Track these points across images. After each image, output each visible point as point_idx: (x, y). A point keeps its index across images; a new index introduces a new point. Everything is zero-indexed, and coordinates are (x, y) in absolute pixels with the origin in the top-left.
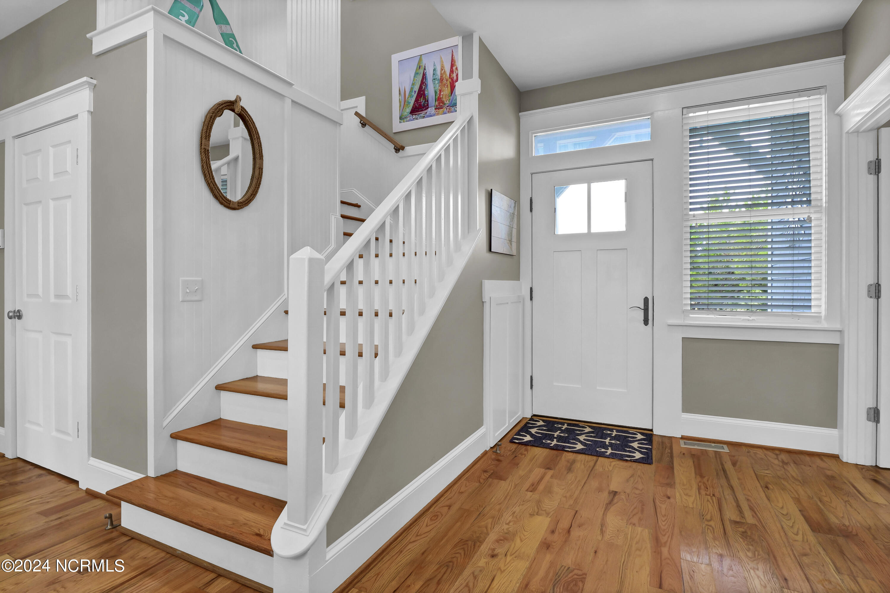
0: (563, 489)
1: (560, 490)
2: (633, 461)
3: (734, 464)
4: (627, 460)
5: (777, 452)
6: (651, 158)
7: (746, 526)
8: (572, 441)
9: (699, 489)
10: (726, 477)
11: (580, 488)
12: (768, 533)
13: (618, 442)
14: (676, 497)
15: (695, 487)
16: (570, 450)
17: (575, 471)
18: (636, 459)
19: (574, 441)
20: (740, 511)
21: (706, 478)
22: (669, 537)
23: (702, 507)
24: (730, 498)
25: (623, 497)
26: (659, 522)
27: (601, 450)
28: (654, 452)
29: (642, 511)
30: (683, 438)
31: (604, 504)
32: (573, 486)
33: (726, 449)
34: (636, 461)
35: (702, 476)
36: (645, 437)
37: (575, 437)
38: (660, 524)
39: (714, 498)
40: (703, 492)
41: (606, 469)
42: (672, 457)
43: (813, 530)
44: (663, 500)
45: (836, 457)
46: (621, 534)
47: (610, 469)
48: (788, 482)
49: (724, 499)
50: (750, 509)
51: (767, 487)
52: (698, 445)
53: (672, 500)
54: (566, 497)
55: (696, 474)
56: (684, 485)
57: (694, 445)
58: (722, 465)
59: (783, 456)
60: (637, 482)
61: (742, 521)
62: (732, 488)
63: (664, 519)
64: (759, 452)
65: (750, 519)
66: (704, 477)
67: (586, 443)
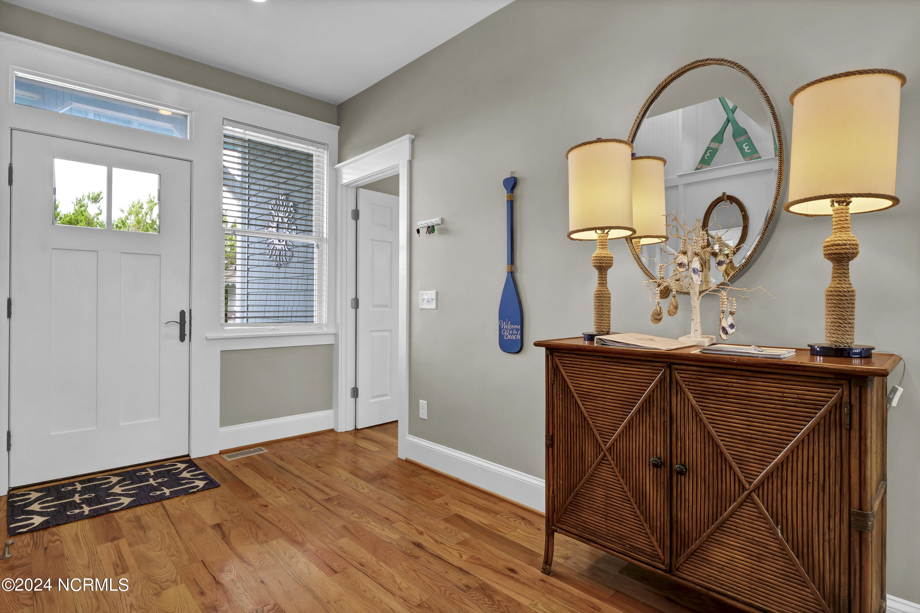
0: (161, 550)
1: (159, 553)
2: (201, 491)
3: (282, 459)
4: (194, 492)
5: (299, 440)
6: (190, 159)
7: (336, 499)
8: (109, 498)
9: (279, 488)
10: (287, 471)
11: (178, 539)
12: (350, 496)
13: (166, 479)
14: (270, 503)
15: (274, 488)
16: (118, 508)
17: (151, 526)
18: (202, 488)
19: (112, 497)
20: (321, 491)
21: (275, 478)
22: (300, 535)
23: (297, 501)
24: (305, 484)
25: (229, 525)
26: (282, 528)
27: (156, 493)
28: (211, 475)
29: (258, 527)
30: (221, 453)
31: (220, 541)
32: (168, 541)
33: (265, 451)
34: (203, 489)
35: (271, 478)
36: (187, 465)
37: (107, 493)
38: (285, 530)
39: (296, 490)
40: (285, 490)
41: (183, 509)
42: (230, 473)
43: (368, 482)
44: (264, 510)
45: (332, 431)
46: (265, 555)
47: (188, 507)
48: (325, 458)
49: (303, 488)
50: (325, 486)
51: (318, 467)
52: (242, 454)
53: (270, 507)
54: (173, 555)
55: (264, 479)
56: (266, 491)
57: (237, 455)
58: (275, 463)
59: (305, 441)
60: (226, 506)
61: (330, 497)
62: (299, 477)
63: (282, 524)
64: (288, 443)
65: (334, 494)
66: (273, 478)
67: (129, 494)
